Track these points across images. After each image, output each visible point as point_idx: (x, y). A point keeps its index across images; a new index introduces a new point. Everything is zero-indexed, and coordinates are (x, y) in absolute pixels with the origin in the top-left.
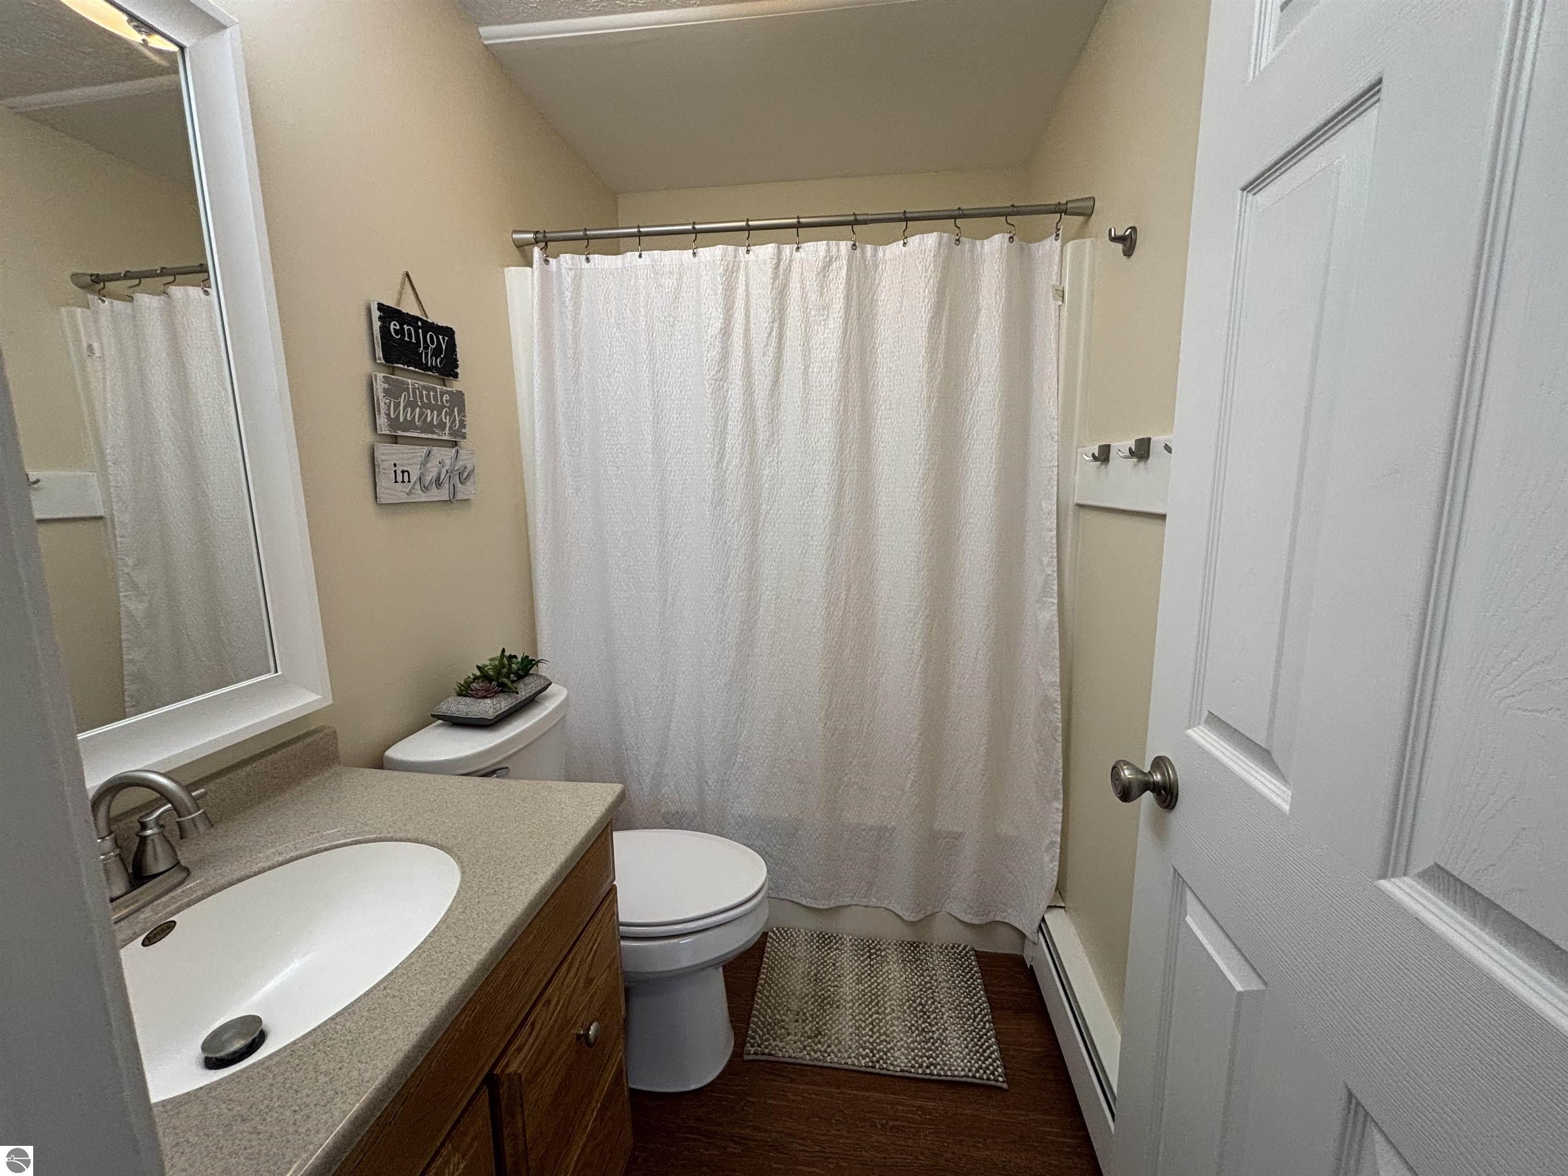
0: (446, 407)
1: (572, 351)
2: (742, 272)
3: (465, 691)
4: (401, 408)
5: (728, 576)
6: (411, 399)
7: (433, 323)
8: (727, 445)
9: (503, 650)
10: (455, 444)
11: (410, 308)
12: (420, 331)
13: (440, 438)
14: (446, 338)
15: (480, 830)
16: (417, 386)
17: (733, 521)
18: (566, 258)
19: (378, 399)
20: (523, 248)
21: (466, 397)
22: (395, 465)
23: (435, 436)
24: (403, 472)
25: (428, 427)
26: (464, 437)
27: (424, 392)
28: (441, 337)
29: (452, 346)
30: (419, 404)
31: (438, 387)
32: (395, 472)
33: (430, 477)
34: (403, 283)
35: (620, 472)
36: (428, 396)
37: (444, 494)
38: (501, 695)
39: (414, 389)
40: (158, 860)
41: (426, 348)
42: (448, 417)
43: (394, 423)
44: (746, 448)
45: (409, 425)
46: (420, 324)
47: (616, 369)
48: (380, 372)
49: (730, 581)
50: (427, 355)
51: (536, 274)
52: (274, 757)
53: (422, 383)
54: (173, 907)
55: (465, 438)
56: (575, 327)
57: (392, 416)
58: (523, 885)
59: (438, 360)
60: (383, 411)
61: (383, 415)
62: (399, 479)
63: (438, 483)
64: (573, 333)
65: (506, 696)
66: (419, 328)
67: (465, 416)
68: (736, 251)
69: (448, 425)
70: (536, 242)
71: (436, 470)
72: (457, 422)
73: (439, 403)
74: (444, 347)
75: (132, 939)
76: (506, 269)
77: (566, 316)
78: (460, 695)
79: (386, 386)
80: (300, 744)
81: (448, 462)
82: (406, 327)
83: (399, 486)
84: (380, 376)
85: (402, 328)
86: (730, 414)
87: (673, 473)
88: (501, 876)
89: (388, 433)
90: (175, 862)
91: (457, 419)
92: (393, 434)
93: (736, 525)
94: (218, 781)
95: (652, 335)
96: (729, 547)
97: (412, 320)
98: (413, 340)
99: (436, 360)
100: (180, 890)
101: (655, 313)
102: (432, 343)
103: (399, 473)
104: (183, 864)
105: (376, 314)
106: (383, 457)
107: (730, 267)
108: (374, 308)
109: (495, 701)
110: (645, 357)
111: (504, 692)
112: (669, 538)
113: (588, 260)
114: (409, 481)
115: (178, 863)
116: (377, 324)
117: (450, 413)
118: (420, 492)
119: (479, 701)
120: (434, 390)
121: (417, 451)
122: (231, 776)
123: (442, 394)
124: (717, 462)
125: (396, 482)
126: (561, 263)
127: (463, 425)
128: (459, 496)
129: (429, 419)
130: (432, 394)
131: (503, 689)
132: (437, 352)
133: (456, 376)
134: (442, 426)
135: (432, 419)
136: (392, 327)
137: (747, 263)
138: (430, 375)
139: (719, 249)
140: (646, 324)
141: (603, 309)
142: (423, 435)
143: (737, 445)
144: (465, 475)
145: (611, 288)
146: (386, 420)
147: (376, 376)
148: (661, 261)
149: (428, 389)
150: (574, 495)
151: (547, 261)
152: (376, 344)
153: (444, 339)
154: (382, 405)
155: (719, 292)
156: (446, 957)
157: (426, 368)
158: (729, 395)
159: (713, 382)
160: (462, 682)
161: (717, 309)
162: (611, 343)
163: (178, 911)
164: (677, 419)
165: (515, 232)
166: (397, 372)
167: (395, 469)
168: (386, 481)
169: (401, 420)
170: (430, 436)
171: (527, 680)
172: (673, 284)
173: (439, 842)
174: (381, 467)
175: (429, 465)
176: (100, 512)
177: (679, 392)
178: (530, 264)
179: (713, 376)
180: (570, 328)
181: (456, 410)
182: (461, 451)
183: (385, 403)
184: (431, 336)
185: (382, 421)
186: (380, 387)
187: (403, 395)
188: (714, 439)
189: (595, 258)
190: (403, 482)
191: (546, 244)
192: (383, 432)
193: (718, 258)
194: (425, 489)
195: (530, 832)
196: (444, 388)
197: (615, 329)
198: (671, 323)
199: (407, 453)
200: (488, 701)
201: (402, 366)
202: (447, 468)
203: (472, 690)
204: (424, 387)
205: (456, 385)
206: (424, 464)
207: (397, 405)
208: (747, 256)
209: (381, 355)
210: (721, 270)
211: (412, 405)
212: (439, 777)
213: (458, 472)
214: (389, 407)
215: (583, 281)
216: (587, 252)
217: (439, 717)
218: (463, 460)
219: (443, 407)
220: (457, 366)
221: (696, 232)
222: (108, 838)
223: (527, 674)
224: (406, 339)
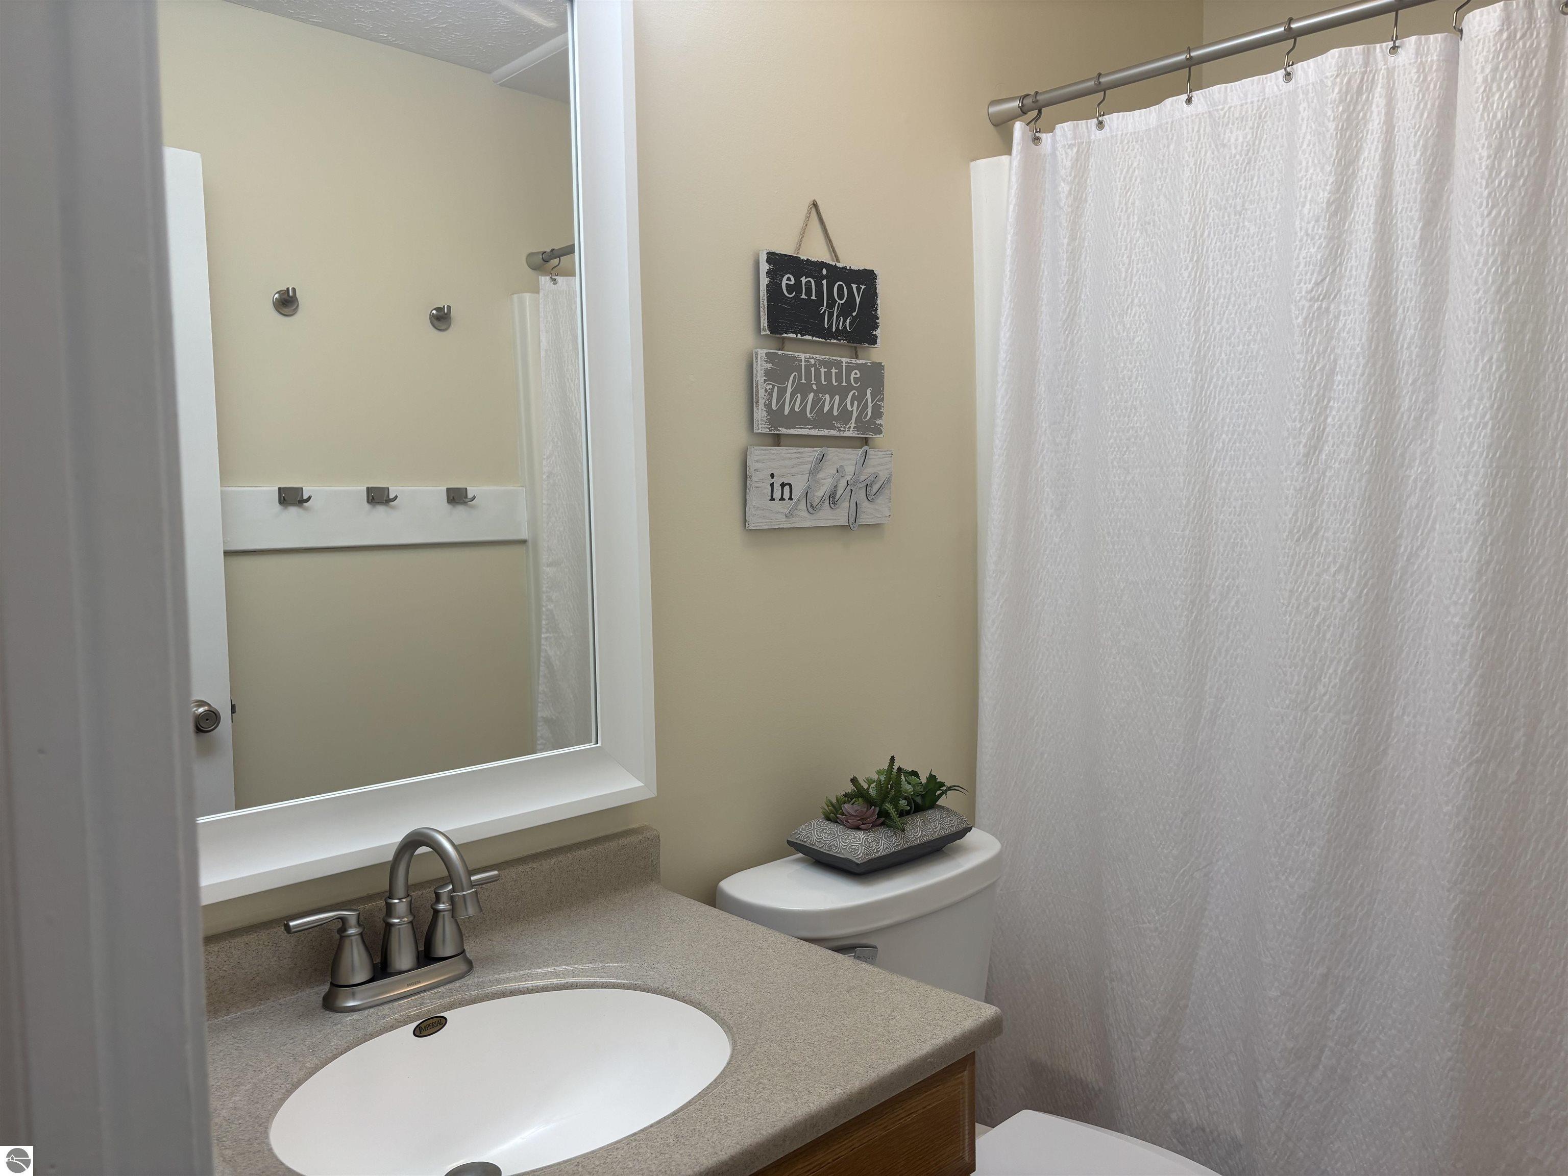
0: (855, 388)
1: (1065, 279)
2: (1379, 90)
3: (834, 815)
4: (788, 395)
5: (1319, 679)
6: (803, 381)
7: (845, 268)
8: (1330, 420)
9: (892, 759)
10: (866, 441)
11: (816, 252)
12: (824, 282)
13: (842, 434)
14: (863, 287)
15: (773, 1013)
16: (813, 361)
17: (1333, 570)
18: (1064, 129)
19: (757, 386)
20: (1002, 125)
21: (887, 373)
22: (772, 476)
23: (834, 433)
24: (783, 485)
25: (824, 420)
26: (878, 430)
27: (823, 370)
28: (854, 286)
29: (871, 297)
30: (814, 387)
31: (844, 360)
32: (772, 485)
33: (821, 492)
34: (808, 218)
35: (1129, 478)
36: (828, 375)
37: (840, 516)
38: (882, 829)
39: (808, 368)
40: (445, 945)
41: (831, 305)
42: (856, 403)
43: (775, 418)
44: (1371, 426)
45: (798, 418)
46: (824, 272)
47: (1136, 301)
48: (762, 348)
49: (1321, 689)
50: (831, 315)
51: (1015, 163)
52: (582, 853)
53: (819, 357)
54: (447, 1000)
55: (880, 432)
56: (1073, 238)
57: (774, 408)
58: (786, 1103)
59: (848, 321)
60: (761, 402)
61: (761, 406)
62: (777, 495)
63: (832, 499)
64: (1070, 248)
65: (890, 834)
66: (824, 277)
67: (882, 400)
68: (1367, 55)
69: (855, 415)
70: (1023, 111)
71: (830, 480)
72: (870, 409)
73: (844, 384)
74: (858, 300)
75: (406, 1023)
76: (973, 164)
77: (1060, 223)
78: (828, 819)
79: (769, 366)
80: (613, 845)
81: (850, 469)
82: (804, 280)
83: (777, 505)
84: (762, 353)
85: (798, 282)
86: (1341, 362)
87: (1226, 478)
88: (766, 1081)
89: (766, 431)
90: (459, 951)
91: (870, 405)
92: (772, 432)
93: (1340, 577)
94: (521, 868)
95: (1202, 236)
96: (1324, 620)
97: (813, 268)
98: (813, 297)
99: (844, 322)
100: (458, 985)
101: (1210, 195)
102: (841, 296)
103: (777, 487)
104: (468, 955)
105: (765, 267)
106: (759, 465)
107: (1355, 86)
108: (763, 258)
109: (871, 836)
110: (1186, 274)
111: (888, 826)
112: (1213, 597)
113: (1100, 125)
114: (791, 499)
115: (463, 951)
116: (764, 281)
117: (860, 398)
118: (805, 514)
119: (849, 832)
120: (838, 365)
121: (804, 455)
122: (535, 865)
123: (850, 369)
124: (1307, 455)
125: (772, 499)
126: (1058, 138)
127: (878, 413)
128: (864, 519)
129: (826, 408)
130: (834, 371)
131: (883, 820)
132: (845, 311)
133: (873, 340)
134: (845, 416)
135: (832, 408)
136: (784, 282)
137: (1390, 72)
138: (834, 344)
139: (1334, 56)
140: (1190, 220)
141: (1120, 203)
142: (815, 432)
143: (1351, 418)
144: (875, 488)
145: (1135, 164)
146: (766, 414)
147: (756, 353)
148: (1225, 102)
149: (828, 365)
150: (1055, 517)
151: (1036, 140)
152: (761, 309)
153: (858, 289)
154: (762, 393)
155: (1328, 136)
156: (654, 1155)
157: (827, 334)
158: (1341, 325)
159: (1307, 305)
160: (834, 801)
161: (1322, 169)
162: (1130, 257)
163: (451, 1007)
164: (1239, 378)
165: (994, 103)
166: (788, 345)
167: (772, 481)
168: (758, 498)
169: (786, 413)
170: (826, 432)
171: (930, 814)
172: (1245, 137)
173: (721, 1015)
174: (754, 478)
175: (821, 475)
176: (524, 535)
177: (1245, 330)
178: (1008, 151)
179: (1308, 292)
180: (1066, 241)
181: (869, 392)
182: (871, 452)
183: (766, 391)
184: (840, 287)
185: (760, 414)
186: (761, 367)
187: (792, 376)
188: (1301, 413)
189: (1114, 120)
190: (782, 499)
191: (1040, 112)
192: (760, 431)
193: (1328, 74)
194: (813, 508)
195: (833, 1037)
196: (854, 361)
197: (1138, 233)
198: (1238, 208)
199: (790, 458)
200: (861, 835)
201: (794, 336)
202: (849, 478)
203: (843, 814)
204: (822, 363)
205: (875, 354)
206: (814, 472)
207: (781, 392)
208: (1391, 59)
209: (766, 325)
210: (1334, 95)
211: (802, 390)
212: (761, 929)
213: (864, 484)
214: (771, 395)
215: (1092, 160)
216: (1099, 114)
217: (798, 847)
218: (874, 466)
219: (850, 387)
220: (876, 326)
221: (1292, 35)
222: (404, 900)
223: (932, 805)
224: (803, 296)
